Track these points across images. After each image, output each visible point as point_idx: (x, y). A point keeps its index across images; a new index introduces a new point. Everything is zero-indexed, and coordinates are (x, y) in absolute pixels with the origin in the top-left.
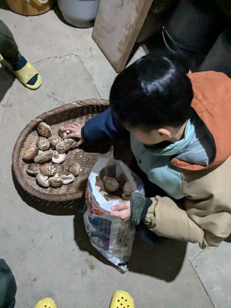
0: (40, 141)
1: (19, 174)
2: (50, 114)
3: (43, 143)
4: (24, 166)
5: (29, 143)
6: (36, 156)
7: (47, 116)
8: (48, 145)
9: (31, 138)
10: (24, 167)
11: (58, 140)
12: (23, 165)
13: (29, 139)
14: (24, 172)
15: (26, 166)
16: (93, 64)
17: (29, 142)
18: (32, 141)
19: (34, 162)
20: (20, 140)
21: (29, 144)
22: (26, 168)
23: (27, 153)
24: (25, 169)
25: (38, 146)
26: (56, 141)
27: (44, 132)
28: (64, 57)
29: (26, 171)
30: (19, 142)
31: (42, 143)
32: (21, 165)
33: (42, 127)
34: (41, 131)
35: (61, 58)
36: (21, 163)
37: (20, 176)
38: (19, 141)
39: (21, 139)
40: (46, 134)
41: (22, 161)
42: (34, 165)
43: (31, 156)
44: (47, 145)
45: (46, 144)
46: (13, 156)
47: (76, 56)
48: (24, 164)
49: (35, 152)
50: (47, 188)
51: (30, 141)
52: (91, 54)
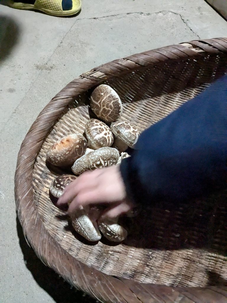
0: (93, 126)
1: (24, 193)
2: (125, 63)
3: (98, 131)
4: (48, 178)
5: (68, 129)
6: (79, 157)
7: (117, 67)
8: (108, 137)
9: (75, 119)
10: (45, 182)
11: (132, 129)
12: (44, 176)
13: (70, 121)
14: (43, 194)
15: (50, 179)
16: (205, 26)
17: (69, 126)
18: (76, 126)
19: (72, 173)
20: (49, 113)
21: (68, 131)
22: (48, 184)
23: (57, 144)
24: (48, 186)
25: (88, 135)
26: (128, 131)
27: (105, 107)
28: (155, 14)
29: (48, 193)
30: (45, 117)
31: (96, 129)
32: (39, 174)
33: (102, 94)
34: (97, 103)
35: (149, 14)
36: (41, 170)
37: (25, 199)
38: (46, 114)
39: (52, 111)
40: (109, 111)
41: (44, 165)
42: (70, 178)
43: (65, 154)
44: (106, 137)
45: (106, 134)
46: (23, 145)
47: (175, 14)
48: (46, 174)
49: (78, 146)
50: (93, 243)
51: (71, 125)
52: (201, 14)
